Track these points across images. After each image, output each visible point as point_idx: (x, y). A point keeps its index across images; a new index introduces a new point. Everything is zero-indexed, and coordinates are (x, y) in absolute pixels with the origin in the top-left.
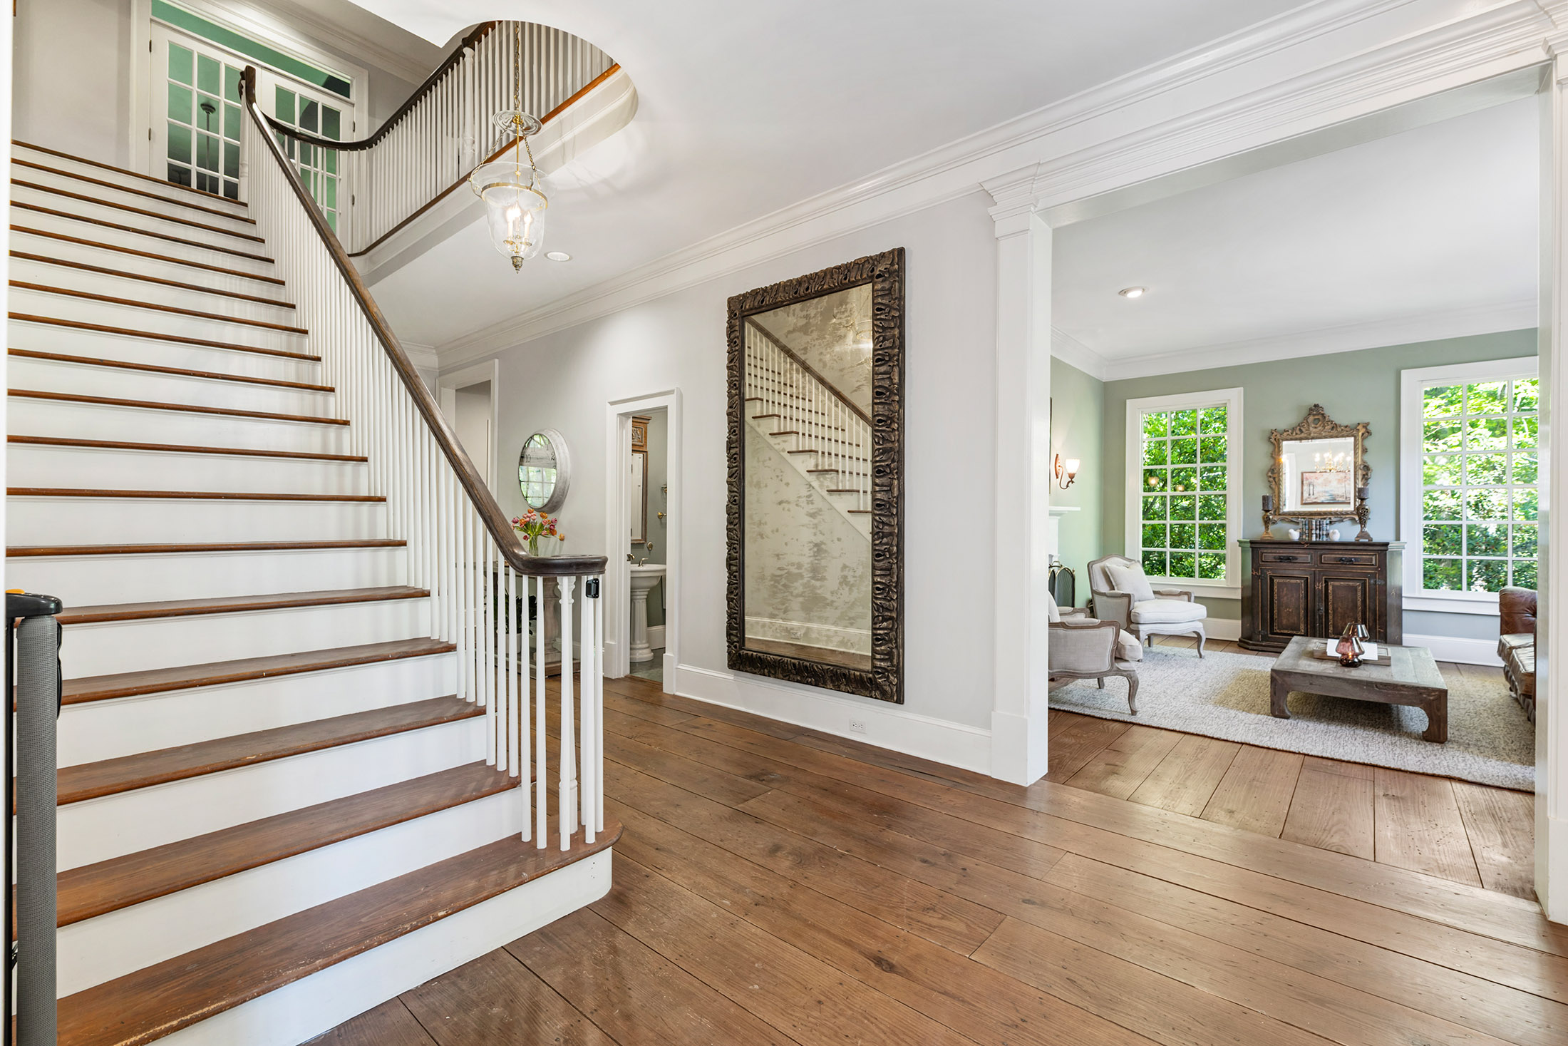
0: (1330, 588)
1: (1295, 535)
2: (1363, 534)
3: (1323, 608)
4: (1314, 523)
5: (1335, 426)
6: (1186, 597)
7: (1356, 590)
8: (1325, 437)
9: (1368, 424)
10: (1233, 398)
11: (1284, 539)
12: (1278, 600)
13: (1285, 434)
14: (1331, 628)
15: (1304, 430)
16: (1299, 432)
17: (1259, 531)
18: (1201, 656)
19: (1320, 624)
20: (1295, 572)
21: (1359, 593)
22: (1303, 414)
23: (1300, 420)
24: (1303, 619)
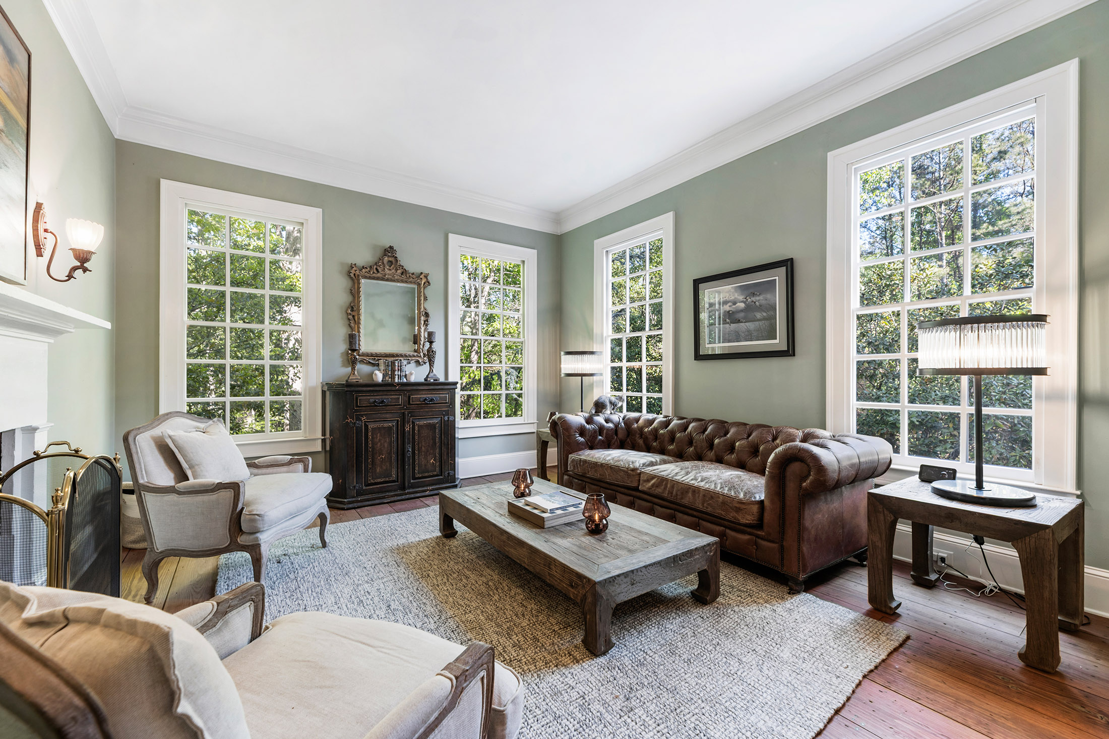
0: (416, 428)
1: (379, 377)
2: (431, 374)
3: (410, 450)
4: (397, 364)
5: (405, 272)
7: (435, 428)
8: (398, 281)
9: (426, 274)
10: (312, 216)
11: (370, 382)
12: (373, 447)
13: (364, 271)
14: (417, 468)
15: (380, 270)
16: (374, 273)
17: (341, 372)
19: (409, 465)
20: (388, 416)
21: (437, 431)
22: (379, 253)
23: (376, 260)
24: (395, 464)
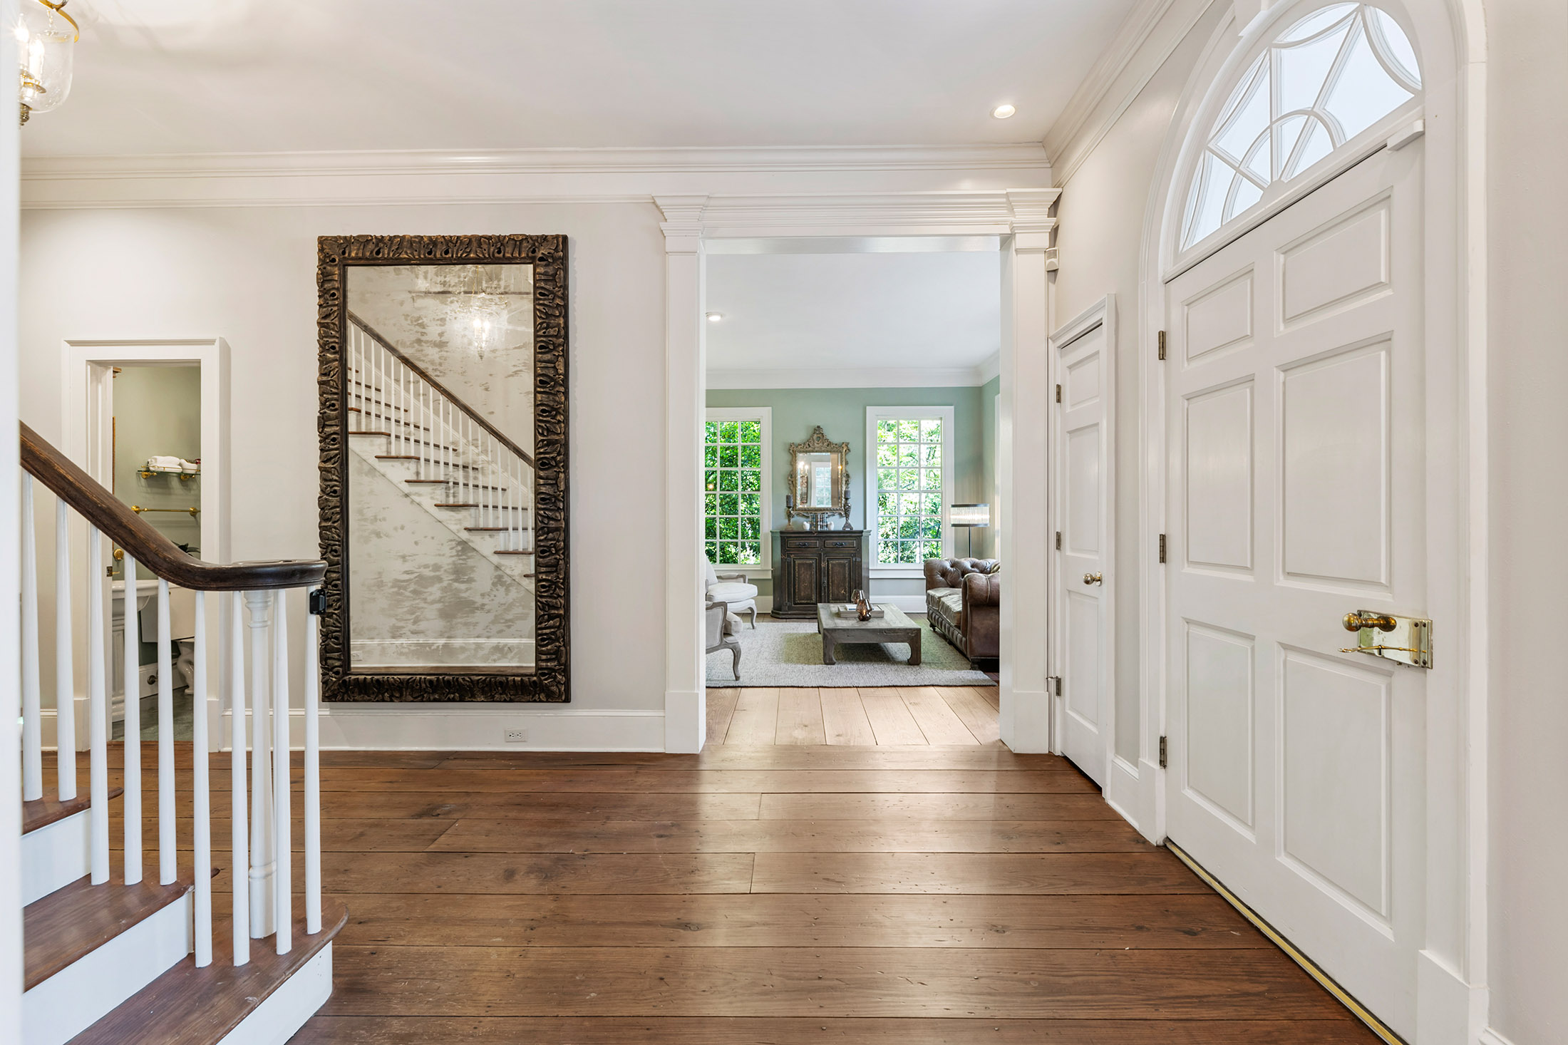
0: (830, 565)
1: (807, 526)
2: (847, 525)
3: (826, 582)
5: (830, 443)
6: (742, 579)
7: (845, 566)
8: (824, 452)
9: (848, 443)
10: (765, 413)
11: (800, 530)
12: (799, 576)
13: (799, 447)
14: (831, 596)
15: (811, 445)
16: (807, 447)
17: (783, 523)
18: (753, 628)
19: (825, 593)
20: (809, 555)
21: (847, 568)
22: (811, 431)
23: (809, 437)
24: (814, 591)
